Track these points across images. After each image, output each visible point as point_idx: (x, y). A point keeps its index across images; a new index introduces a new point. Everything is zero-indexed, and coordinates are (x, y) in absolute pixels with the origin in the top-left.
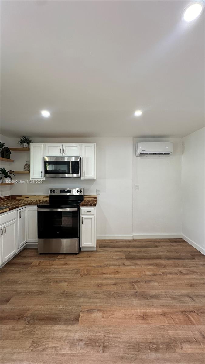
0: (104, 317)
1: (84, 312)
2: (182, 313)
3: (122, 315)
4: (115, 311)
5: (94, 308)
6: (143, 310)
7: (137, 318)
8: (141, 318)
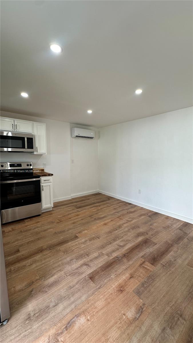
0: (89, 319)
1: (62, 333)
2: (140, 267)
3: (104, 301)
4: (95, 302)
5: (72, 318)
6: (116, 284)
7: (117, 295)
8: (120, 293)
